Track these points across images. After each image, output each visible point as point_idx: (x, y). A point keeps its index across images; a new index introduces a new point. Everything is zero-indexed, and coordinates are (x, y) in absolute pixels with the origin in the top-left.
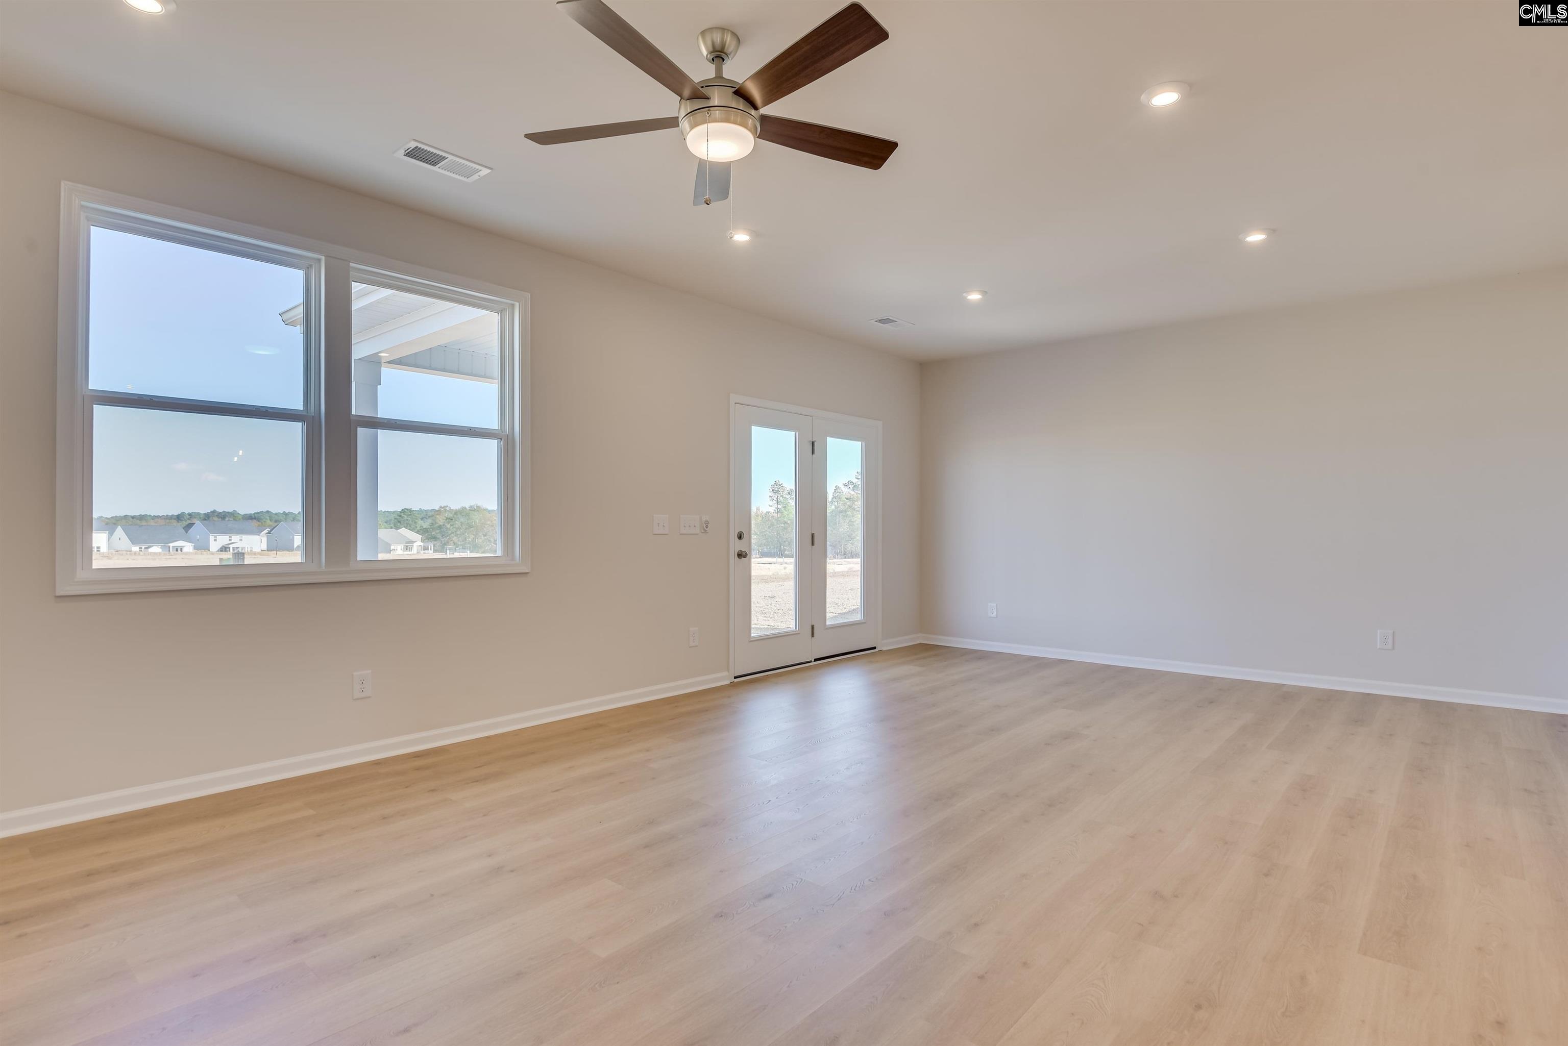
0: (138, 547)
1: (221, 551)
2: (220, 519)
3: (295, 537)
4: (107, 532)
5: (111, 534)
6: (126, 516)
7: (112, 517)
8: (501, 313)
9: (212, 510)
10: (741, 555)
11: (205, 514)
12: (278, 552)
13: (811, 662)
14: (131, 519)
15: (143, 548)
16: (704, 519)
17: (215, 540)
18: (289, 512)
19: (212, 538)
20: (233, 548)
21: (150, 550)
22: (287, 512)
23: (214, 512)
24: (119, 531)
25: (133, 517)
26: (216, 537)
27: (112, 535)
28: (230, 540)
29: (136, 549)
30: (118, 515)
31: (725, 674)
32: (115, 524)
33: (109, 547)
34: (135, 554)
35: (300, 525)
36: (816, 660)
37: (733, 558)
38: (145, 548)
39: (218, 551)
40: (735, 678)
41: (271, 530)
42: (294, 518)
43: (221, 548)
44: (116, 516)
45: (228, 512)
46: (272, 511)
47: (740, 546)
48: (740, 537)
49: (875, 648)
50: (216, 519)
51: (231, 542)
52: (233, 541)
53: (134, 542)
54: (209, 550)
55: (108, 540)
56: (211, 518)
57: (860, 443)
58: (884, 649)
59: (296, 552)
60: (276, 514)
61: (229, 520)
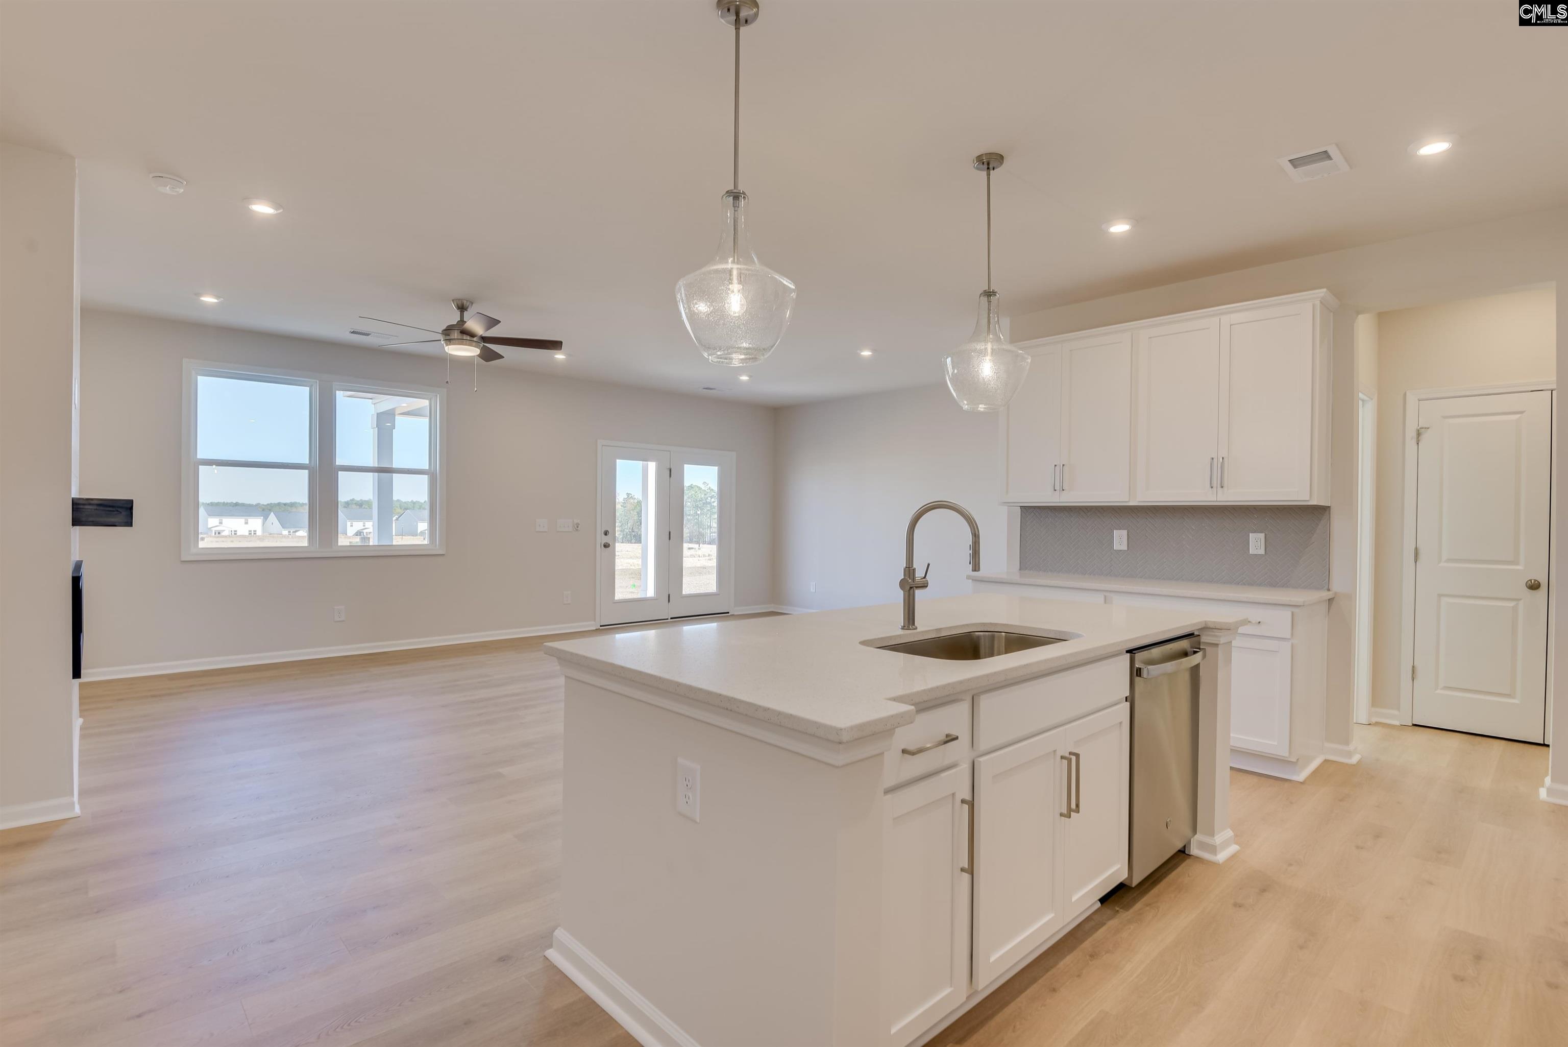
0: (287, 531)
1: (356, 535)
2: (358, 507)
3: (419, 524)
4: (262, 518)
5: (266, 518)
6: (279, 504)
7: (268, 504)
8: (430, 400)
9: (351, 498)
10: (606, 546)
11: (345, 502)
12: (403, 537)
13: (667, 619)
15: (292, 531)
16: (576, 521)
17: (352, 526)
18: (416, 501)
19: (349, 524)
20: (367, 533)
21: (298, 534)
22: (415, 501)
23: (353, 500)
24: (274, 517)
25: (285, 504)
26: (352, 523)
27: (266, 521)
28: (364, 526)
29: (285, 532)
31: (593, 623)
32: (268, 511)
33: (264, 530)
34: (284, 536)
35: (426, 513)
36: (671, 618)
37: (599, 548)
38: (293, 532)
39: (354, 535)
40: (601, 626)
41: (399, 517)
42: (421, 506)
43: (357, 532)
44: (271, 504)
45: (365, 501)
46: (402, 500)
47: (606, 539)
48: (606, 533)
49: (728, 613)
50: (354, 506)
51: (364, 527)
52: (366, 527)
53: (284, 526)
54: (346, 534)
55: (263, 525)
56: (350, 506)
57: (717, 468)
58: (736, 614)
59: (419, 537)
60: (405, 502)
61: (364, 508)
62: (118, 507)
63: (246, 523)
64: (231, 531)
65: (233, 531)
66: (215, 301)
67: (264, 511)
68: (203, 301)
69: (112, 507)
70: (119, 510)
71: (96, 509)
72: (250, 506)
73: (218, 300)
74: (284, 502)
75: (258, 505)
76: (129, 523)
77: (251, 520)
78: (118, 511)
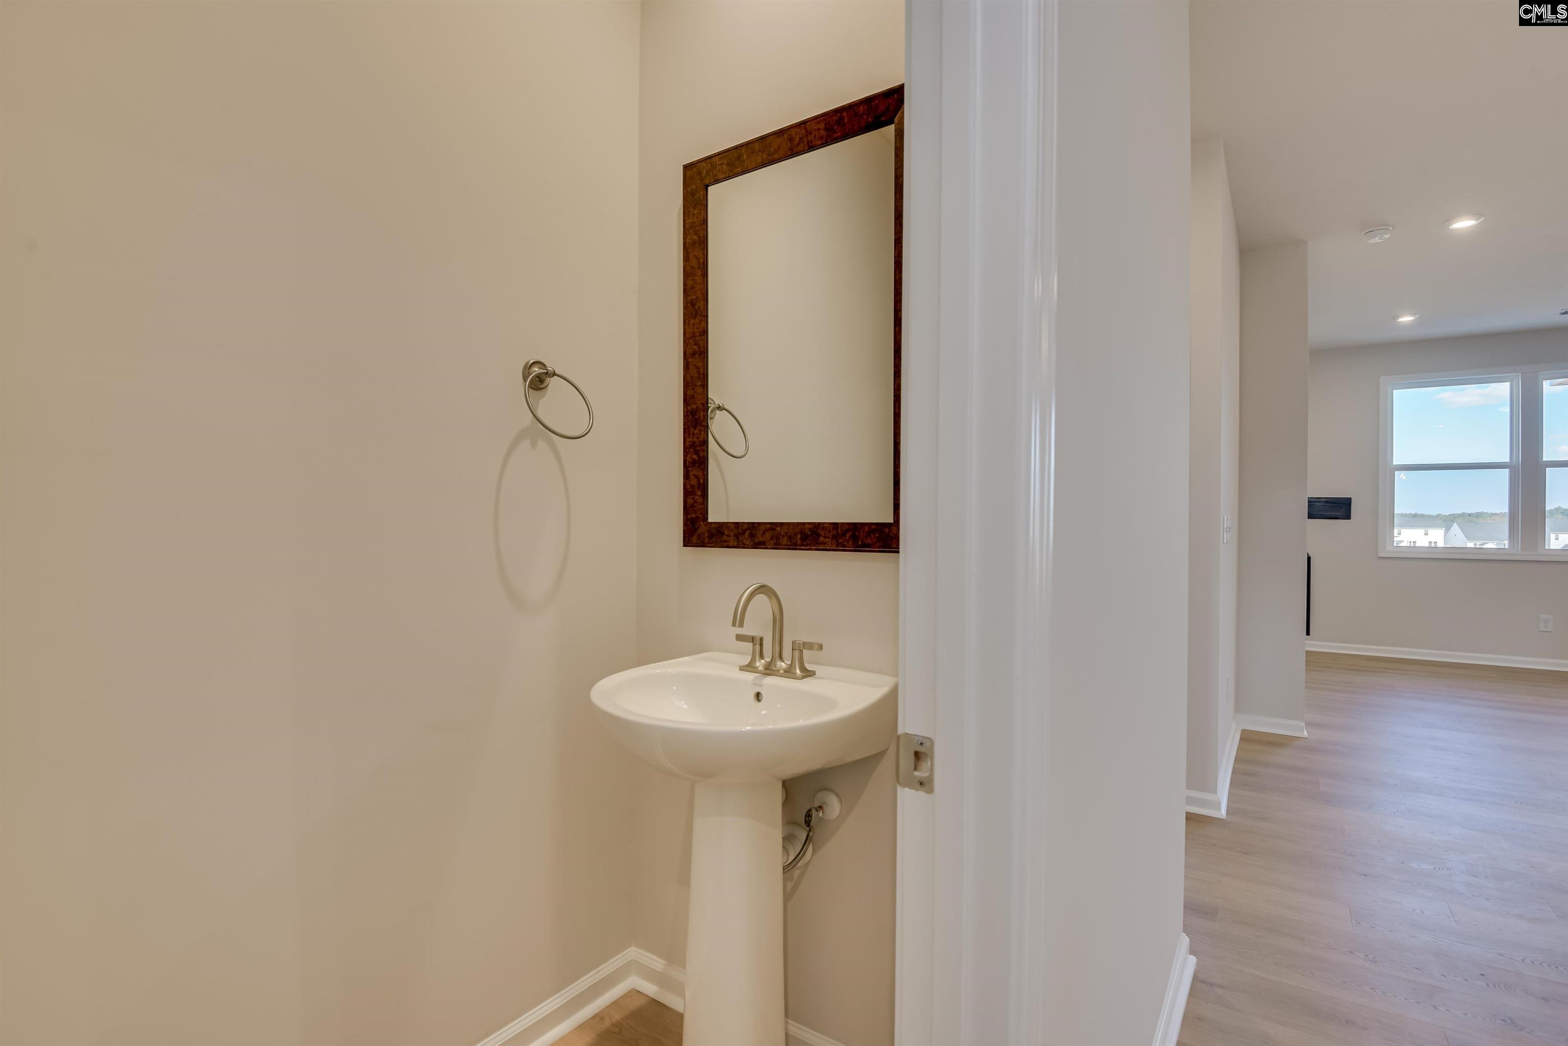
4: (1444, 528)
5: (1448, 529)
6: (1463, 515)
7: (1450, 515)
14: (1469, 517)
24: (1455, 528)
25: (1470, 515)
27: (1448, 531)
30: (1456, 513)
32: (1452, 521)
55: (1445, 536)
62: (1341, 503)
63: (1426, 534)
64: (1410, 542)
65: (1412, 542)
66: (1412, 318)
67: (1447, 521)
68: (1400, 322)
69: (1335, 503)
70: (1341, 505)
71: (1324, 505)
72: (1429, 516)
73: (1414, 317)
74: (1469, 512)
75: (1438, 516)
76: (1348, 516)
77: (1431, 531)
78: (1339, 506)
